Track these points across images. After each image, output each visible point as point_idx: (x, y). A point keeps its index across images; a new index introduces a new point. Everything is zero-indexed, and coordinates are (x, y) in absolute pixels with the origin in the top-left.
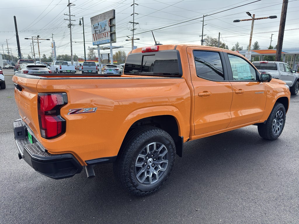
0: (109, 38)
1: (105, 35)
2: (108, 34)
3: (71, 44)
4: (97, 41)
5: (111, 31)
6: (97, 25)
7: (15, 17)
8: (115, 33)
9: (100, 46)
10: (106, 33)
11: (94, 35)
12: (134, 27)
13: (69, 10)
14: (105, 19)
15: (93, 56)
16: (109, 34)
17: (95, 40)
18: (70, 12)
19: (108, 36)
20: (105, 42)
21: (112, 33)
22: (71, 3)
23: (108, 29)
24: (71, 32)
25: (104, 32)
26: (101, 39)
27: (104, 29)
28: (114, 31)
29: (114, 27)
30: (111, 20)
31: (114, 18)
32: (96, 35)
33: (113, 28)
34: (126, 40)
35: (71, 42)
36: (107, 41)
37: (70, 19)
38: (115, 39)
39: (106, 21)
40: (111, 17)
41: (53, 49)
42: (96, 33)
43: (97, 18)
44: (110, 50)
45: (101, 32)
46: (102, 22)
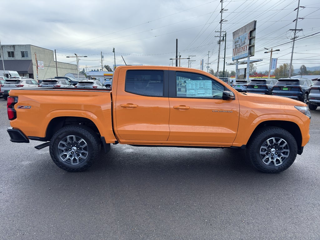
0: (247, 51)
1: (244, 48)
2: (246, 48)
3: (219, 60)
4: (237, 56)
5: (250, 44)
6: (238, 40)
7: (177, 40)
8: (254, 46)
9: (239, 60)
10: (245, 47)
11: (235, 49)
12: (295, 34)
13: (220, 27)
14: (245, 32)
15: (252, 71)
16: (248, 47)
17: (234, 55)
18: (221, 29)
19: (246, 50)
20: (243, 56)
21: (250, 46)
22: (223, 20)
23: (247, 42)
24: (219, 48)
25: (243, 46)
26: (240, 54)
27: (243, 42)
28: (254, 43)
29: (254, 39)
30: (251, 32)
31: (255, 29)
32: (236, 49)
33: (252, 41)
34: (265, 53)
35: (219, 58)
36: (245, 56)
37: (220, 36)
38: (254, 52)
39: (246, 34)
40: (251, 29)
41: (201, 66)
42: (236, 48)
43: (239, 32)
44: (247, 64)
45: (241, 46)
46: (243, 35)
